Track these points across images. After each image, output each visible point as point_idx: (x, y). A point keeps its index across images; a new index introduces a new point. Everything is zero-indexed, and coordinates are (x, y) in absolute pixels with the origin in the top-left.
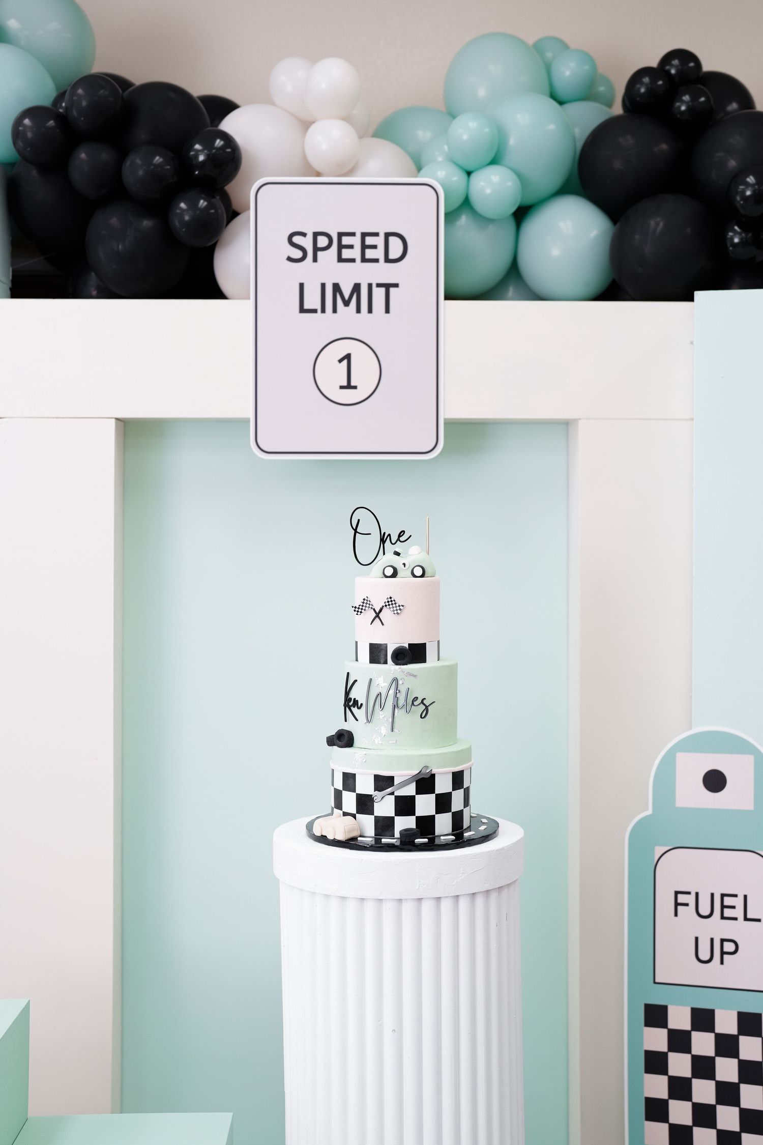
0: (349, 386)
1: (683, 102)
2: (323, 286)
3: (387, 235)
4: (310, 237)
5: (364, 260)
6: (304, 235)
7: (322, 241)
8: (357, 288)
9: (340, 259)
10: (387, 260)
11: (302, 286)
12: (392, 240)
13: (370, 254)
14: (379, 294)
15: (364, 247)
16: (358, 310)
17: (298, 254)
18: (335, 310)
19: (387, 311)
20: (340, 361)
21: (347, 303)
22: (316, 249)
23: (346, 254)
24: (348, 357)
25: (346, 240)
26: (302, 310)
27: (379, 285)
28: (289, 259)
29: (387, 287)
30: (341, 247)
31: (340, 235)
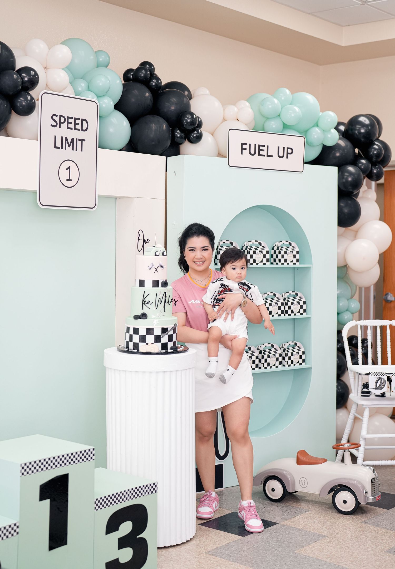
0: (69, 180)
1: (154, 82)
2: (62, 137)
3: (83, 120)
4: (58, 117)
5: (75, 129)
6: (57, 116)
7: (62, 120)
8: (73, 139)
9: (68, 128)
10: (82, 130)
11: (55, 137)
12: (84, 122)
13: (77, 127)
14: (79, 142)
15: (76, 124)
16: (73, 150)
17: (54, 124)
18: (66, 149)
19: (82, 151)
20: (67, 169)
21: (69, 146)
22: (61, 123)
23: (70, 126)
24: (69, 168)
25: (70, 120)
26: (56, 147)
27: (79, 140)
28: (52, 125)
29: (82, 140)
30: (68, 123)
31: (68, 118)
